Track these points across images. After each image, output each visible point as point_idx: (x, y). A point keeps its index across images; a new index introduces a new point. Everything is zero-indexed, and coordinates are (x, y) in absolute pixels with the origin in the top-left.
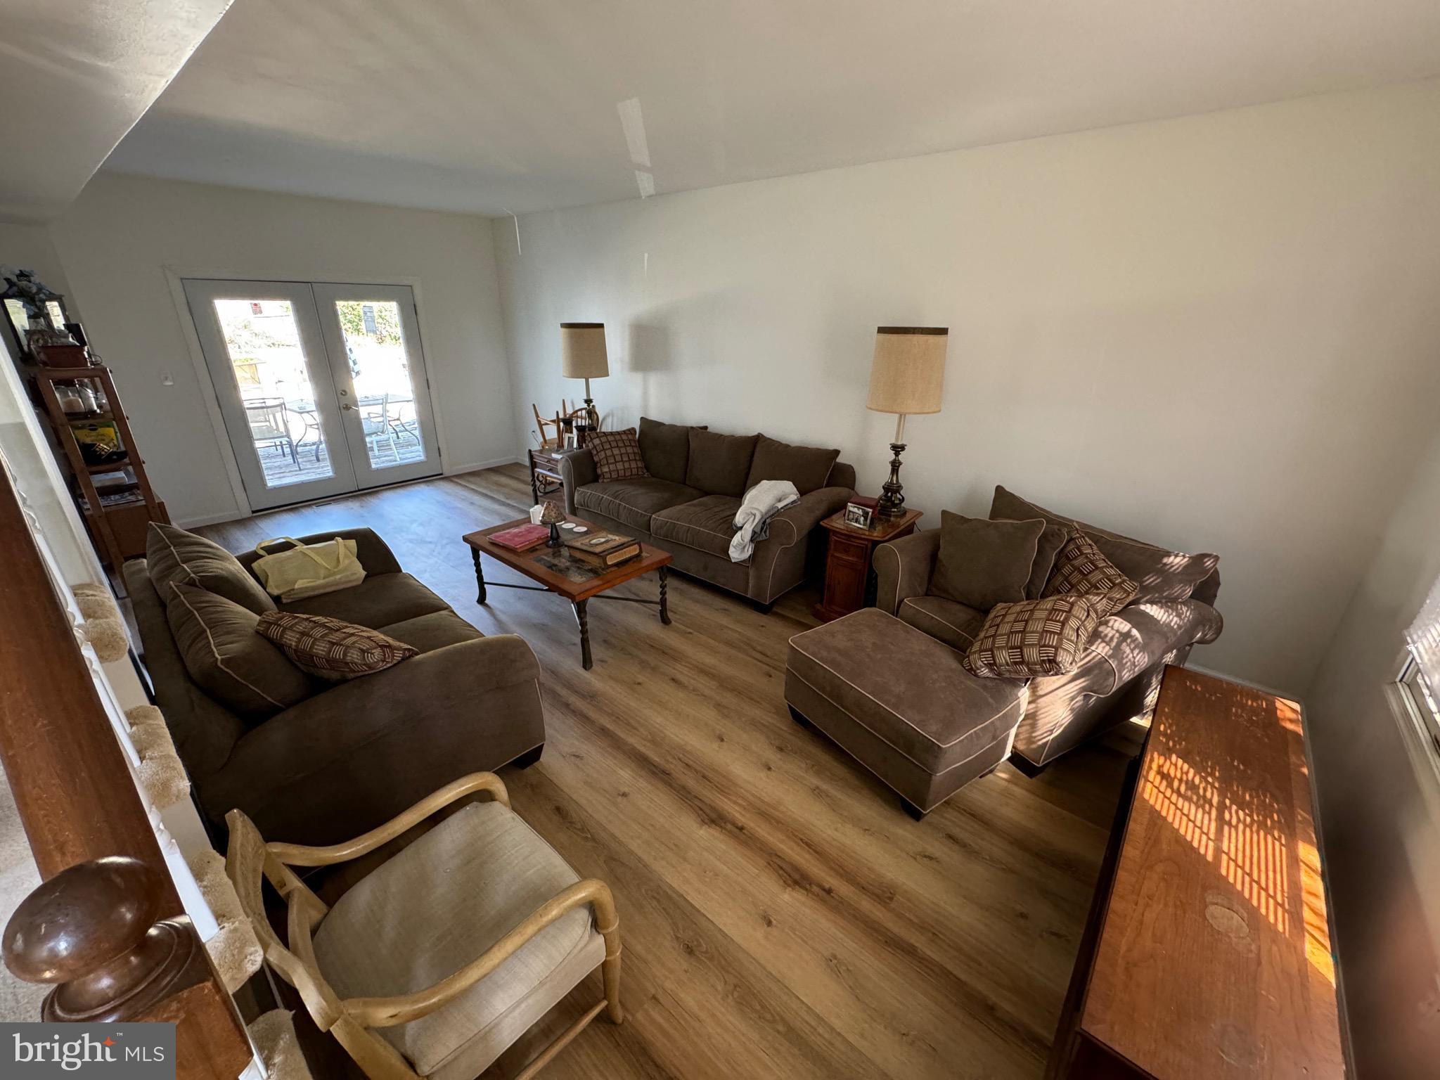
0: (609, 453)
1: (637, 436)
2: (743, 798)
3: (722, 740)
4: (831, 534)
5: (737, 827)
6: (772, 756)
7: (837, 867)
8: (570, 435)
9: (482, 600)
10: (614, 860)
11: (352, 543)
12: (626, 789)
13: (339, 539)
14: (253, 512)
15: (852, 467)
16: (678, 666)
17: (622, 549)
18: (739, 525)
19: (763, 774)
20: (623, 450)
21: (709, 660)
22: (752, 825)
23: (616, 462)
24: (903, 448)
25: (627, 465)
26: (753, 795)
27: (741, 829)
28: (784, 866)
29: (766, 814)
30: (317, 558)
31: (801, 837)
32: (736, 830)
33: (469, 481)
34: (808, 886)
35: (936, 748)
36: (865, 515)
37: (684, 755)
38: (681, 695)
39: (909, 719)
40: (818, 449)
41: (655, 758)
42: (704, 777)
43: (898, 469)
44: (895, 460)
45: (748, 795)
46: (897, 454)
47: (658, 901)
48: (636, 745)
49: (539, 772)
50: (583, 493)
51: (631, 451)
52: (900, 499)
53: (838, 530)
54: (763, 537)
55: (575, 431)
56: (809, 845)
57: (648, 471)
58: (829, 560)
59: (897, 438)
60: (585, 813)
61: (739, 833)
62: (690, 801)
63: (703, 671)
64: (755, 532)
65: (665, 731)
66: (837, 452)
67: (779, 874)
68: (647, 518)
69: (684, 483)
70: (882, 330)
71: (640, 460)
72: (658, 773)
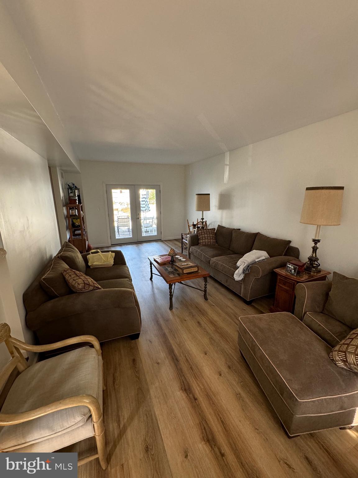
0: (203, 236)
1: (215, 231)
2: (203, 385)
3: (206, 354)
4: (278, 275)
5: (194, 398)
6: (224, 369)
7: (232, 443)
8: (194, 229)
9: (151, 279)
10: (141, 389)
11: (114, 254)
12: (159, 361)
13: (110, 252)
14: (112, 245)
15: (298, 249)
16: (203, 318)
17: (191, 268)
18: (238, 266)
19: (216, 376)
20: (209, 235)
21: (216, 318)
22: (201, 399)
23: (205, 239)
24: (319, 241)
25: (209, 240)
26: (208, 385)
27: (196, 399)
28: (206, 428)
29: (210, 397)
30: (102, 257)
31: (221, 417)
32: (193, 399)
33: (168, 243)
34: (213, 446)
35: (295, 399)
36: (295, 269)
37: (188, 355)
38: (198, 329)
39: (283, 376)
40: (281, 240)
41: (176, 352)
42: (191, 368)
43: (316, 251)
44: (314, 246)
45: (206, 384)
46: (316, 244)
47: (147, 418)
48: (172, 344)
49: (136, 344)
50: (193, 248)
51: (212, 236)
52: (317, 265)
53: (280, 274)
54: (247, 272)
55: (196, 228)
56: (223, 423)
57: (217, 243)
58: (277, 287)
59: (316, 236)
60: (141, 365)
61: (193, 400)
62: (181, 376)
63: (212, 322)
64: (245, 270)
65: (185, 342)
66: (290, 242)
67: (202, 431)
68: (209, 259)
69: (229, 249)
70: (308, 189)
71: (214, 239)
72: (175, 359)
